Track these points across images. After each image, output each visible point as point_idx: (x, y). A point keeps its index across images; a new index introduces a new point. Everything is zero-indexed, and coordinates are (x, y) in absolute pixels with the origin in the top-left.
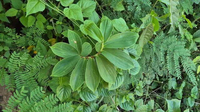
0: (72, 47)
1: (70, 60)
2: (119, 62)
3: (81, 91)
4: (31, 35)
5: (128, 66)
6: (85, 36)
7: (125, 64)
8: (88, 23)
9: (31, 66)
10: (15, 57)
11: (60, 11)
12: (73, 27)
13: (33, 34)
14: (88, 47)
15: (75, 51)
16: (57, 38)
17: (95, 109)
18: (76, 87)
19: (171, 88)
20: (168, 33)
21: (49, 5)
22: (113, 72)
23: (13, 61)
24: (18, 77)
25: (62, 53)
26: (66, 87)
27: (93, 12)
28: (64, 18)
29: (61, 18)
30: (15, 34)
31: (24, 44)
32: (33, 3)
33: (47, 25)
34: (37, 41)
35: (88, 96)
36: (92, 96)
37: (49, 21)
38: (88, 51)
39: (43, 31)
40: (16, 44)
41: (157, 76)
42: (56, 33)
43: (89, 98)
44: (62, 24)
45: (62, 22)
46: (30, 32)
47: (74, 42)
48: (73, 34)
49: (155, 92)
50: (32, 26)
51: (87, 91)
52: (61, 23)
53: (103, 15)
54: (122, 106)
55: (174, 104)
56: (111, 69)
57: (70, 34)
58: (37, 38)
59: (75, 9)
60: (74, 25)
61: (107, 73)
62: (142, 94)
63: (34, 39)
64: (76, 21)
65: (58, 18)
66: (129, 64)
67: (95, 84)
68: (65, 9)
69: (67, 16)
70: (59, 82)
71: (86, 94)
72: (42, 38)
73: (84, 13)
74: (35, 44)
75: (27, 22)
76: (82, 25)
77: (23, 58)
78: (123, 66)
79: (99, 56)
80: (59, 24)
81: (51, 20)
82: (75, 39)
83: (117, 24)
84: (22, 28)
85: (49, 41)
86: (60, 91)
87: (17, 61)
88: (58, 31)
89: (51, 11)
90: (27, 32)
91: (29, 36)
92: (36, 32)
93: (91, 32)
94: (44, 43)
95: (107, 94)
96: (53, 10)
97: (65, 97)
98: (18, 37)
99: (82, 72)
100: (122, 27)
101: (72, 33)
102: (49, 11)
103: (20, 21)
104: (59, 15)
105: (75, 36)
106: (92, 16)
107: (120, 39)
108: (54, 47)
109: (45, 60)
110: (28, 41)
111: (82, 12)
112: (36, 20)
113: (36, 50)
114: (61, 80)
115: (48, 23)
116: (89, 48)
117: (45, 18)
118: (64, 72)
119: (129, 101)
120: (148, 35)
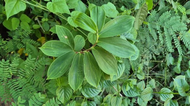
0: (63, 43)
1: (64, 58)
2: (118, 50)
3: (83, 88)
4: (18, 38)
5: (129, 54)
6: (75, 28)
7: (126, 51)
8: (75, 14)
9: (23, 72)
10: (4, 66)
11: (43, 7)
12: (60, 22)
13: (20, 36)
14: (80, 40)
15: (68, 47)
16: (46, 36)
17: (99, 101)
18: (76, 86)
19: (169, 64)
20: (159, 10)
21: (30, 3)
22: (113, 62)
23: (3, 70)
24: (12, 86)
25: (54, 53)
26: (66, 88)
27: (78, 2)
28: (49, 14)
29: (46, 15)
30: (1, 40)
31: (12, 49)
32: (13, 4)
33: (33, 24)
34: (26, 43)
35: (90, 92)
36: (95, 91)
37: (34, 19)
38: (81, 45)
39: (30, 32)
40: (4, 50)
41: (154, 55)
42: (44, 31)
43: (92, 93)
44: (49, 21)
45: (48, 18)
46: (17, 35)
47: (64, 38)
48: (62, 29)
49: (153, 70)
50: (17, 29)
51: (88, 87)
52: (47, 20)
53: (89, 3)
54: (127, 93)
55: (182, 82)
56: (111, 59)
57: (58, 29)
58: (25, 40)
59: (59, 2)
60: (61, 19)
61: (107, 64)
62: (144, 77)
63: (22, 42)
64: (62, 14)
65: (43, 15)
66: (130, 51)
67: (96, 78)
68: (48, 4)
69: (51, 11)
70: (57, 83)
71: (88, 90)
72: (30, 39)
73: (69, 5)
74: (24, 47)
75: (11, 25)
76: (69, 18)
77: (13, 65)
78: (124, 54)
79: (95, 48)
80: (45, 21)
81: (36, 19)
82: (65, 34)
83: (107, 10)
84: (8, 32)
85: (39, 40)
86: (60, 93)
87: (8, 69)
88: (45, 28)
89: (33, 9)
90: (13, 35)
91: (16, 39)
92: (23, 34)
93: (82, 23)
94: (34, 44)
95: (109, 85)
96: (35, 8)
97: (67, 98)
98: (4, 42)
99: (80, 69)
100: (112, 12)
101: (60, 28)
102: (32, 9)
103: (3, 26)
104: (43, 11)
105: (65, 31)
106: (78, 7)
107: (115, 25)
108: (44, 48)
109: (38, 62)
110: (16, 45)
111: (67, 4)
112: (20, 21)
113: (26, 53)
114: (59, 81)
115: (34, 23)
116: (82, 40)
117: (29, 17)
118: (60, 72)
119: (133, 88)
120: (142, 16)
